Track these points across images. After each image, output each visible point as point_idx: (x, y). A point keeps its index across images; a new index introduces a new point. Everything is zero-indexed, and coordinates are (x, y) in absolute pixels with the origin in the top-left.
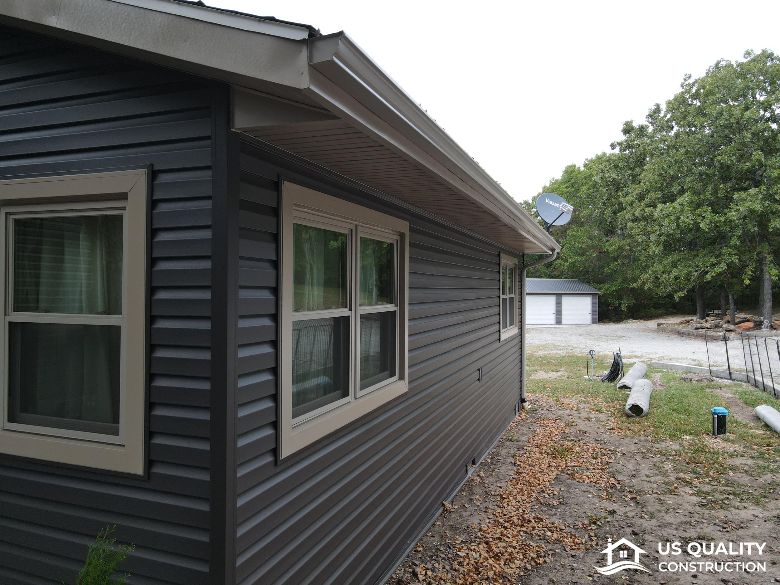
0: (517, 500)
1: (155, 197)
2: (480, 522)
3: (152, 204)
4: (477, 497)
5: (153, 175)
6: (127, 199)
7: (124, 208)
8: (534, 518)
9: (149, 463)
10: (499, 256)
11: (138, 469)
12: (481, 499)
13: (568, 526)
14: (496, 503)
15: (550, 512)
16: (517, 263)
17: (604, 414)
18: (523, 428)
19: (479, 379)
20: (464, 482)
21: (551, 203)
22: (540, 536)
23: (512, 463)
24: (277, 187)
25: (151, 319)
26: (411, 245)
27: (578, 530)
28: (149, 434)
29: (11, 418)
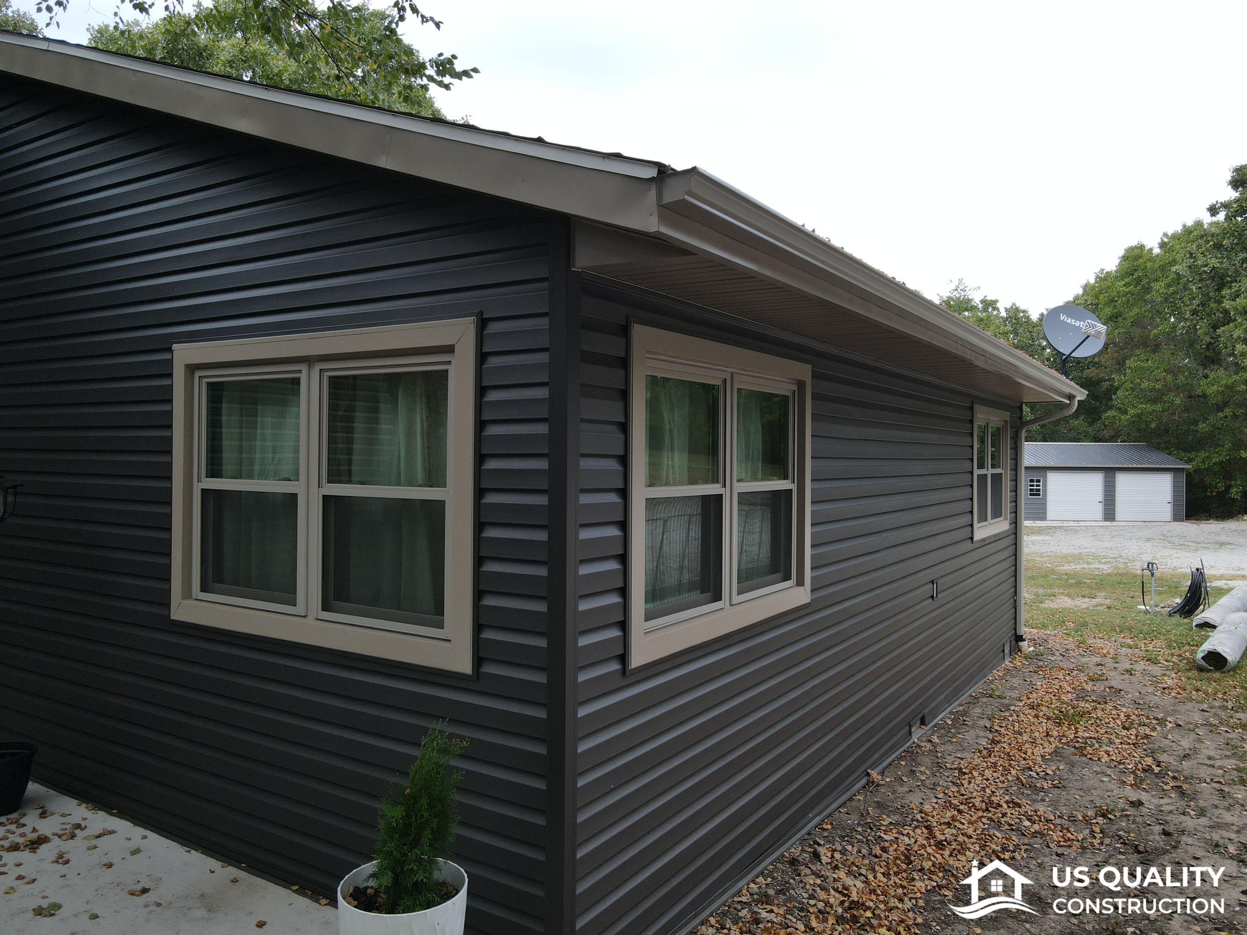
0: (985, 777)
1: (484, 350)
2: (922, 801)
3: (482, 357)
4: (923, 769)
5: (482, 324)
6: (454, 352)
7: (449, 363)
8: (1007, 802)
9: (478, 661)
10: (972, 409)
11: (465, 666)
12: (927, 772)
13: (1059, 817)
14: (951, 779)
15: (1034, 797)
16: (1008, 419)
17: (1160, 665)
18: (1014, 680)
19: (932, 597)
20: (904, 748)
21: (1069, 321)
22: (1012, 825)
23: (986, 727)
24: (625, 332)
25: (480, 492)
26: (815, 397)
27: (1076, 823)
28: (478, 627)
29: (326, 607)
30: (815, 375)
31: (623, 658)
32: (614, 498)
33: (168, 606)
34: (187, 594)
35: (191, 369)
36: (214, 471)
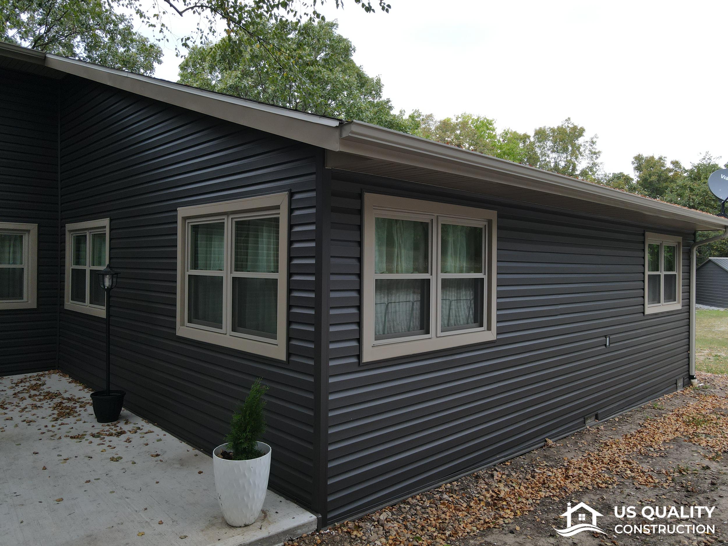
0: (619, 448)
1: (292, 207)
2: (573, 457)
3: (291, 211)
4: (583, 441)
5: (291, 195)
6: (280, 208)
7: (279, 214)
8: (624, 461)
9: (289, 355)
10: (644, 235)
11: (282, 356)
12: (585, 443)
13: (652, 471)
14: (598, 448)
15: (644, 460)
16: (681, 241)
18: (676, 401)
19: (606, 345)
20: (578, 430)
22: (619, 472)
23: (639, 424)
24: (360, 197)
25: (290, 275)
26: (499, 228)
27: (660, 475)
28: (289, 339)
29: (234, 330)
30: (499, 216)
31: (359, 356)
32: (354, 278)
33: (175, 329)
34: (183, 324)
35: (185, 219)
36: (195, 266)
